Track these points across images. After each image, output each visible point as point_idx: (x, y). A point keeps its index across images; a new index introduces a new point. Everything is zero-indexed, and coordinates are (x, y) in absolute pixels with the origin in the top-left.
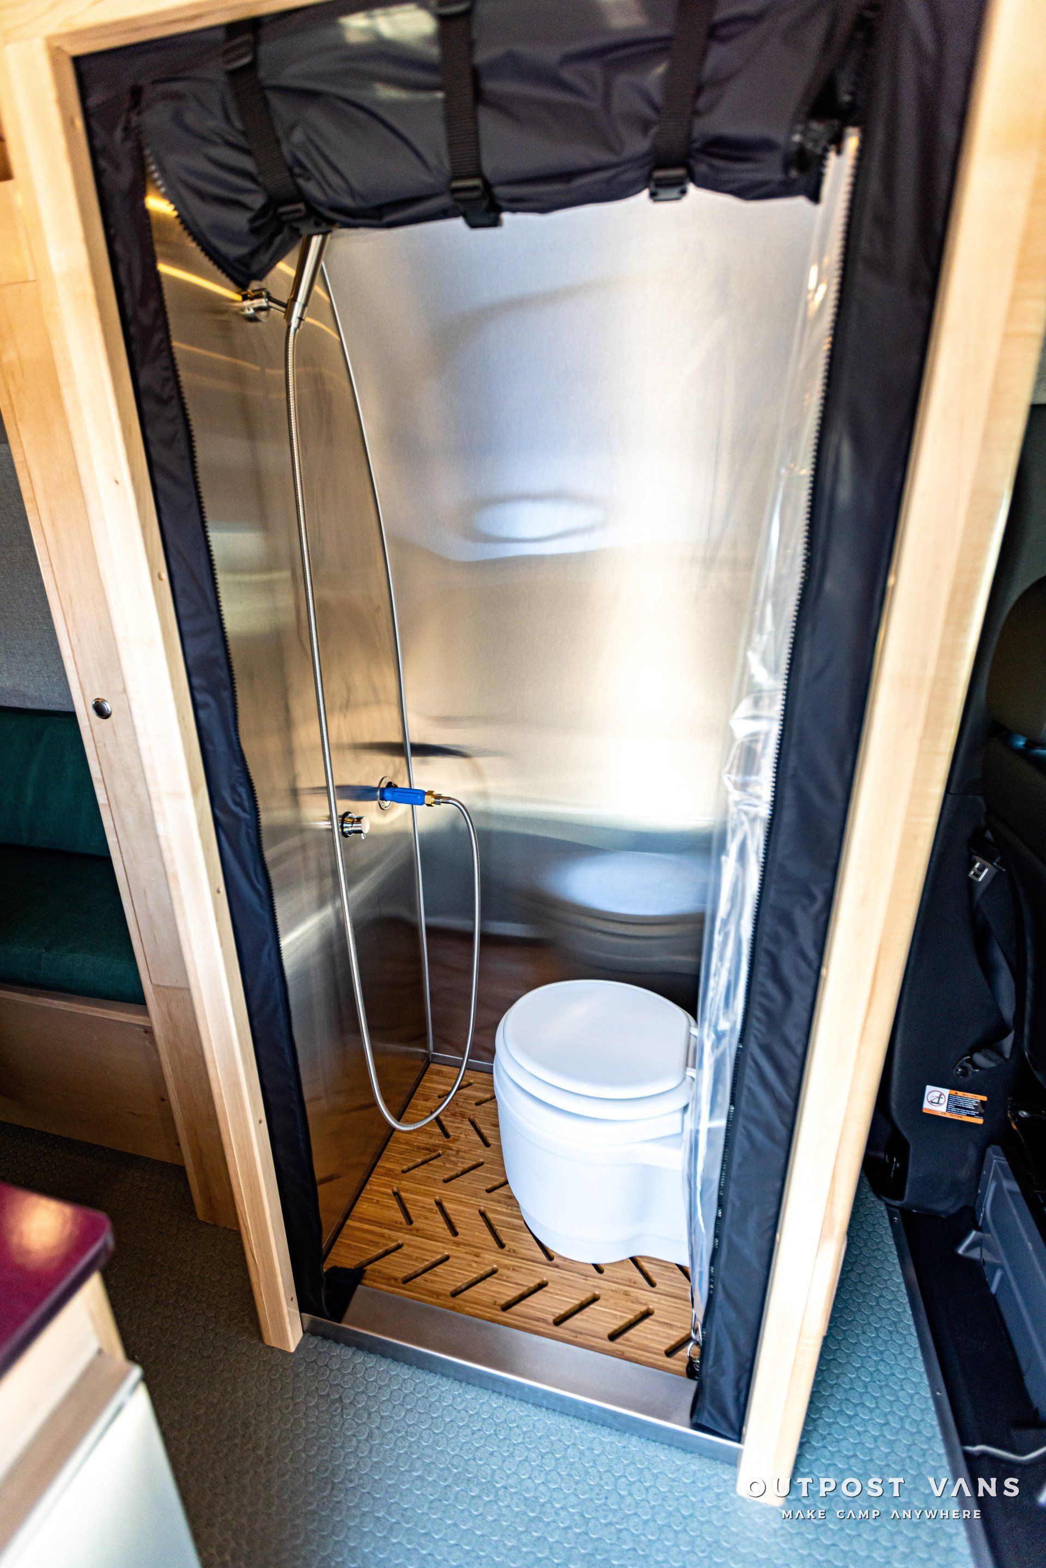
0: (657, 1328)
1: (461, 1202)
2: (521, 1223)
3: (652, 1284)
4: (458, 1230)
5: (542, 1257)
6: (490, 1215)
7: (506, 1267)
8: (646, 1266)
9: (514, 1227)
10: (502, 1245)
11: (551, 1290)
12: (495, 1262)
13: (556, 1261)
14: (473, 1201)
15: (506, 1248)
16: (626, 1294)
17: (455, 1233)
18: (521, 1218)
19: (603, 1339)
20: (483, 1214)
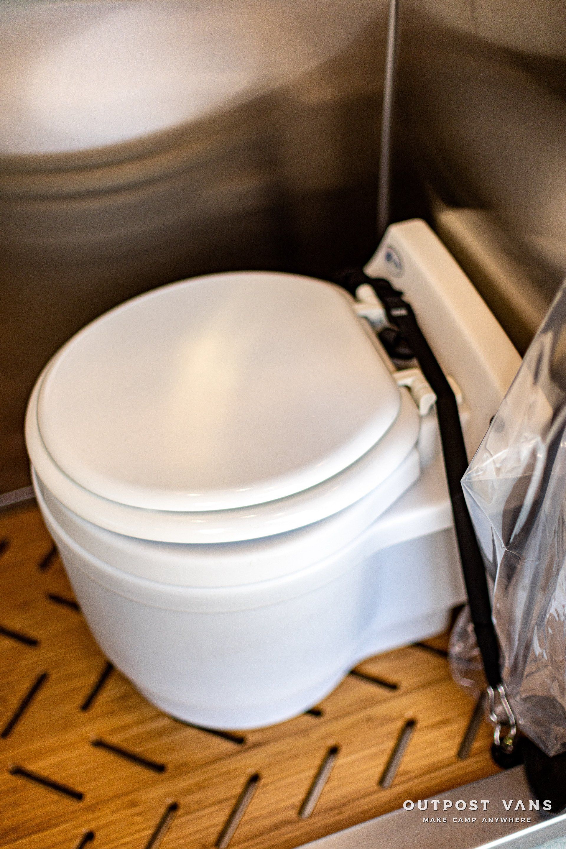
0: (431, 735)
1: (54, 750)
2: (164, 722)
3: (393, 687)
4: (79, 789)
5: (228, 746)
6: (113, 739)
7: (187, 792)
8: (373, 670)
9: (160, 733)
10: (160, 768)
11: (270, 779)
12: (167, 795)
13: (251, 739)
14: (71, 736)
15: (170, 767)
16: (369, 719)
17: (79, 796)
18: (162, 714)
19: (373, 793)
20: (99, 744)
